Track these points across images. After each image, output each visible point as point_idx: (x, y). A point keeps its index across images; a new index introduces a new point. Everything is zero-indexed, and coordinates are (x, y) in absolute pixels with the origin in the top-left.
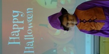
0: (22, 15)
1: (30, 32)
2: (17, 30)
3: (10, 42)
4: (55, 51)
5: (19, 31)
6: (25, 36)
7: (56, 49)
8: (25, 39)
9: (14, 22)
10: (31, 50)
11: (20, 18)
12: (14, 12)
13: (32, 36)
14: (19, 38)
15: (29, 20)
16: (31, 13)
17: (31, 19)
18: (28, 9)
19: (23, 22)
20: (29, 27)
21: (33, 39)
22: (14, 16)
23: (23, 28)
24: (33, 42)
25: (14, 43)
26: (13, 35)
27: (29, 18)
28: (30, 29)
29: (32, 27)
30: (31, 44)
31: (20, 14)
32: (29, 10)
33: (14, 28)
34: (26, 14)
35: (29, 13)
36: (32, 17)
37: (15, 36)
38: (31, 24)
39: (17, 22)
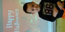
0: (13, 13)
4: (30, 31)
5: (12, 21)
6: (15, 23)
7: (30, 30)
8: (15, 25)
9: (9, 16)
11: (12, 14)
12: (9, 11)
13: (18, 23)
14: (11, 24)
16: (18, 12)
18: (16, 10)
19: (13, 16)
20: (17, 19)
21: (19, 25)
22: (9, 13)
23: (13, 19)
24: (19, 26)
25: (9, 27)
27: (16, 14)
29: (18, 19)
30: (18, 27)
33: (9, 20)
35: (16, 12)
36: (18, 14)
37: (9, 24)
38: (18, 17)
39: (11, 16)
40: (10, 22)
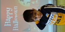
0: (11, 10)
1: (16, 19)
4: (29, 29)
5: (10, 18)
6: (13, 21)
8: (13, 23)
9: (7, 14)
10: (17, 29)
11: (10, 12)
12: (7, 8)
13: (17, 21)
14: (10, 22)
16: (17, 9)
17: (16, 12)
19: (12, 14)
20: (15, 17)
21: (18, 23)
23: (12, 17)
26: (7, 21)
27: (15, 12)
29: (17, 16)
30: (17, 25)
31: (11, 9)
33: (7, 17)
34: (14, 10)
39: (9, 14)
40: (9, 20)
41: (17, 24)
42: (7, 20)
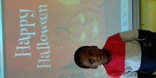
0: (32, 15)
2: (26, 36)
3: (17, 53)
5: (29, 37)
6: (38, 44)
8: (38, 48)
9: (21, 25)
10: (46, 63)
11: (29, 20)
12: (21, 11)
13: (47, 44)
14: (29, 47)
15: (42, 21)
16: (45, 12)
17: (45, 20)
18: (40, 6)
19: (34, 25)
20: (43, 32)
21: (49, 48)
22: (21, 17)
23: (34, 34)
24: (49, 52)
25: (23, 54)
26: (22, 43)
27: (42, 19)
28: (44, 34)
29: (46, 31)
30: (46, 55)
31: (30, 13)
32: (42, 8)
33: (22, 34)
34: (38, 14)
35: (42, 13)
36: (46, 17)
37: (23, 45)
38: (46, 27)
39: (27, 25)
40: (26, 41)
41: (46, 50)
42: (20, 42)
